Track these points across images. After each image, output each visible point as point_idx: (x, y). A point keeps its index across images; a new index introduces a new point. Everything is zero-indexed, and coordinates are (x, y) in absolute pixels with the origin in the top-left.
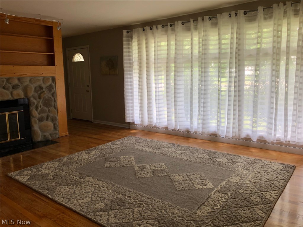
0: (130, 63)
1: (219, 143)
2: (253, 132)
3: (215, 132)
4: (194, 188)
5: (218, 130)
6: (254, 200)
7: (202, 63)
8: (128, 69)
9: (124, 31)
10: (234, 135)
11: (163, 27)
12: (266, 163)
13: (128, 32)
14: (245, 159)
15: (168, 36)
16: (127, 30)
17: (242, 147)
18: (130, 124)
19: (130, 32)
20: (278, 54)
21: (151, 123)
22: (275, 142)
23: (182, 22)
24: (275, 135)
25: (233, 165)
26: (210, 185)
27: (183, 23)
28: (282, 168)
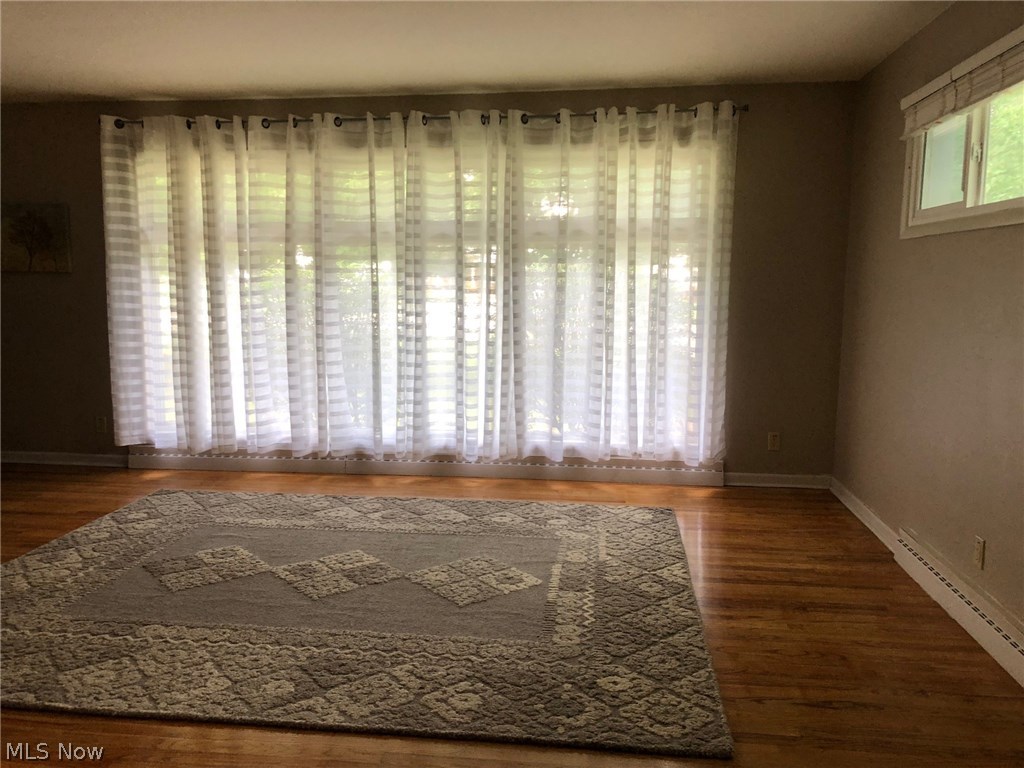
0: (128, 234)
1: (462, 481)
2: (553, 437)
3: (446, 448)
4: (498, 592)
5: (460, 441)
6: (652, 591)
7: (407, 249)
8: (122, 253)
9: (104, 118)
10: (504, 451)
11: (266, 124)
12: (613, 511)
13: (119, 124)
14: (558, 508)
15: (288, 156)
16: (115, 118)
17: (524, 483)
18: (128, 453)
19: (126, 125)
20: (612, 236)
21: (229, 442)
22: (608, 458)
23: (337, 119)
24: (607, 441)
25: (543, 527)
26: (531, 580)
27: (338, 122)
28: (650, 517)
